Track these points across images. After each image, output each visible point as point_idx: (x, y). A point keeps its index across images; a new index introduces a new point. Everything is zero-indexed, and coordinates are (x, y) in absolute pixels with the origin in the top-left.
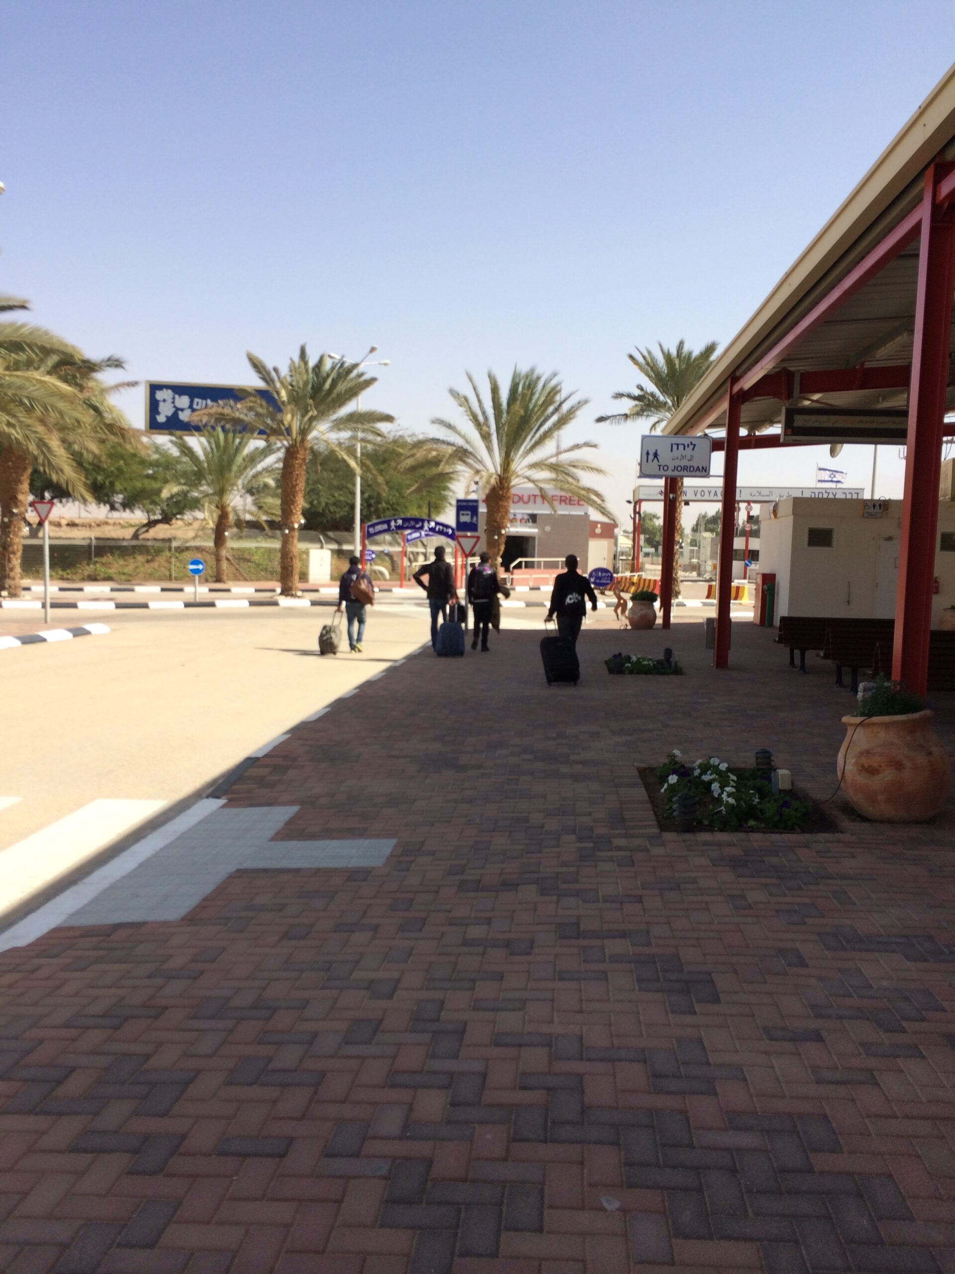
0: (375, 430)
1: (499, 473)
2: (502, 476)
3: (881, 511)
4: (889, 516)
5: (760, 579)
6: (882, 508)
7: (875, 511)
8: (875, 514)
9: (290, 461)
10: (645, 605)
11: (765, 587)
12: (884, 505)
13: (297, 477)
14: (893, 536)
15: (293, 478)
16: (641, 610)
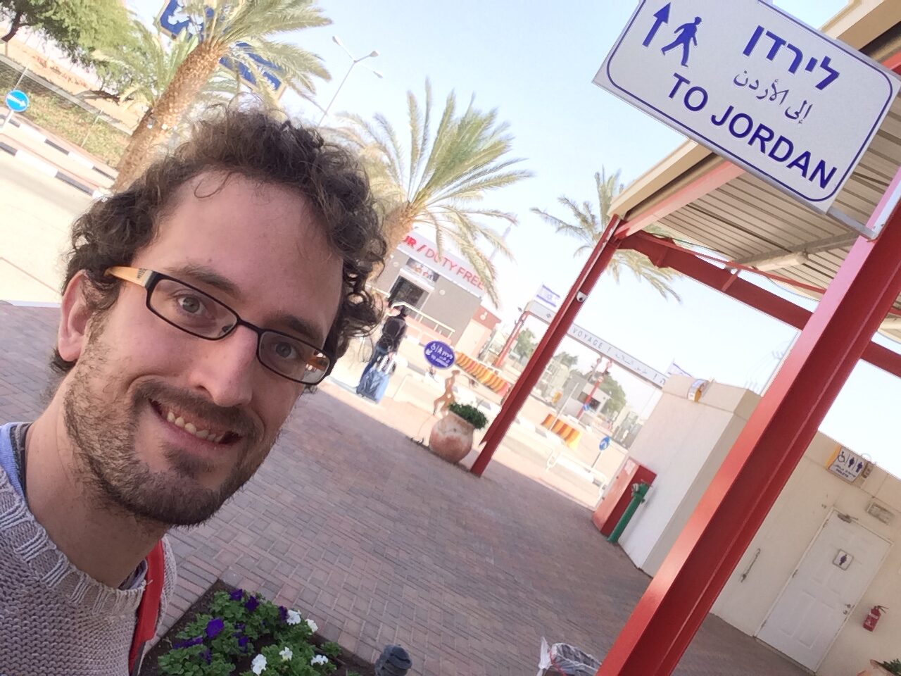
0: (306, 81)
1: (410, 201)
2: (411, 205)
3: (857, 474)
4: (862, 487)
5: (634, 469)
6: (860, 470)
7: (849, 470)
8: (847, 474)
9: (196, 56)
10: (462, 425)
11: (636, 486)
12: (865, 468)
13: (193, 76)
14: (854, 518)
15: (188, 74)
16: (455, 430)
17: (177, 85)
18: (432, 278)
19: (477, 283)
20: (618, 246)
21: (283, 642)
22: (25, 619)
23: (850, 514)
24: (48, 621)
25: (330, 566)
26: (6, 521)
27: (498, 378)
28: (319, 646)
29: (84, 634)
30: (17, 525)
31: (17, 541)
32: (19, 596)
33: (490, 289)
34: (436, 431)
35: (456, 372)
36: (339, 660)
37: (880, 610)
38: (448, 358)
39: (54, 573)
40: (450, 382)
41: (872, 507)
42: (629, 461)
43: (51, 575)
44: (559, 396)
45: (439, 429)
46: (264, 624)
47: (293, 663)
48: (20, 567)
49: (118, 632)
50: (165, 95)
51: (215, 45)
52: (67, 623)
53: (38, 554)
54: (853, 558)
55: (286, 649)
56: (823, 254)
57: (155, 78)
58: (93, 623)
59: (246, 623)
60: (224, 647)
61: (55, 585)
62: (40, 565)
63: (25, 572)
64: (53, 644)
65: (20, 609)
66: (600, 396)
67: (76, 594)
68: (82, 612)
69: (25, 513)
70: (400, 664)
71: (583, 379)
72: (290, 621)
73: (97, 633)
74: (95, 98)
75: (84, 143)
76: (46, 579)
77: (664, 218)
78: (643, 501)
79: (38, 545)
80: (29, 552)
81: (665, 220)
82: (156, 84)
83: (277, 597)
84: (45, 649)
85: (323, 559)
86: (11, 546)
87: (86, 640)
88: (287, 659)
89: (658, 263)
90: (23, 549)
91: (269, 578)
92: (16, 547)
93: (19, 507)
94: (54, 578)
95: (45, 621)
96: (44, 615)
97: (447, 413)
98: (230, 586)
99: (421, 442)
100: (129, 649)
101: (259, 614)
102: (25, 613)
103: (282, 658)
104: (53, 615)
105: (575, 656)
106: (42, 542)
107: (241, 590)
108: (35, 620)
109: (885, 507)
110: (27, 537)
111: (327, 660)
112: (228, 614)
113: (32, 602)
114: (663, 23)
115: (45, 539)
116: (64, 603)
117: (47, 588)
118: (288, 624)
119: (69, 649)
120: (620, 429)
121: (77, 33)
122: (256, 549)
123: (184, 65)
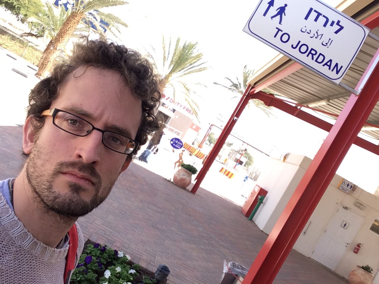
0: (119, 29)
3: (350, 190)
4: (352, 195)
5: (258, 190)
6: (352, 188)
7: (347, 188)
8: (346, 190)
9: (71, 18)
10: (187, 173)
11: (260, 197)
12: (354, 188)
13: (70, 27)
14: (349, 208)
15: (68, 26)
16: (184, 175)
17: (63, 30)
18: (172, 111)
19: (191, 113)
20: (251, 97)
21: (117, 265)
22: (15, 261)
23: (348, 207)
24: (25, 262)
25: (134, 232)
26: (6, 220)
27: (201, 153)
28: (131, 266)
29: (41, 267)
30: (11, 222)
31: (11, 228)
32: (12, 251)
33: (197, 116)
34: (176, 175)
35: (184, 151)
36: (140, 271)
37: (360, 245)
38: (180, 145)
39: (26, 242)
40: (181, 155)
41: (357, 203)
42: (257, 186)
43: (25, 243)
44: (226, 160)
45: (177, 174)
46: (108, 257)
47: (121, 273)
48: (12, 239)
49: (57, 267)
50: (57, 34)
51: (79, 14)
52: (34, 263)
53: (19, 233)
54: (349, 224)
55: (118, 267)
56: (336, 100)
57: (53, 27)
58: (45, 263)
59: (101, 257)
60: (93, 267)
61: (27, 247)
62: (21, 239)
63: (14, 241)
64: (27, 272)
65: (13, 257)
66: (243, 159)
67: (37, 251)
68: (40, 258)
69: (14, 217)
70: (166, 272)
71: (236, 152)
72: (119, 256)
73: (47, 267)
74: (27, 36)
75: (23, 55)
76: (23, 244)
77: (270, 86)
78: (263, 203)
79: (20, 230)
80: (16, 233)
81: (270, 87)
82: (53, 30)
83: (113, 246)
84: (24, 274)
85: (131, 230)
86: (8, 231)
87: (42, 270)
88: (119, 271)
89: (267, 104)
90: (13, 232)
91: (109, 238)
92: (10, 231)
93: (11, 214)
94: (27, 244)
95: (24, 262)
96: (23, 260)
97: (180, 168)
98: (94, 242)
99: (170, 180)
100: (63, 274)
101: (106, 253)
102: (15, 259)
103: (117, 271)
104: (27, 260)
105: (238, 267)
106: (21, 228)
107: (98, 244)
108: (19, 262)
109: (362, 203)
110: (15, 226)
111: (135, 272)
112: (93, 253)
113: (18, 254)
114: (272, 7)
115: (22, 227)
116: (32, 254)
117: (24, 248)
118: (118, 257)
119: (35, 274)
120: (252, 173)
121: (19, 9)
122: (103, 226)
123: (66, 22)
